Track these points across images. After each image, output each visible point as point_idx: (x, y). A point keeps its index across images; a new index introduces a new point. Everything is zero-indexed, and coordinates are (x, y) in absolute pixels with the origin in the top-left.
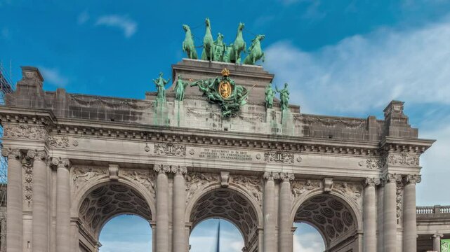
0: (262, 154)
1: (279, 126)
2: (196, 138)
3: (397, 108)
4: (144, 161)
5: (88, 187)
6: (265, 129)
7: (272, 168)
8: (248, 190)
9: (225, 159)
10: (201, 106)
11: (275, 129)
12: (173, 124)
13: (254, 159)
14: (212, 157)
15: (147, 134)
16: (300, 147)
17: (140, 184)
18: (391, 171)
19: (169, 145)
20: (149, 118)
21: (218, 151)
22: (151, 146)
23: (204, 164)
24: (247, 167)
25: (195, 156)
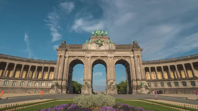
0: (107, 53)
1: (110, 47)
2: (93, 51)
3: (135, 42)
4: (83, 55)
5: (72, 61)
6: (107, 48)
7: (109, 55)
8: (104, 60)
9: (99, 54)
10: (95, 45)
11: (109, 48)
12: (89, 49)
13: (105, 54)
14: (97, 54)
15: (84, 51)
16: (115, 51)
17: (82, 60)
18: (135, 55)
19: (88, 52)
20: (84, 48)
21: (98, 53)
22: (84, 53)
23: (95, 55)
24: (104, 55)
25: (93, 54)
